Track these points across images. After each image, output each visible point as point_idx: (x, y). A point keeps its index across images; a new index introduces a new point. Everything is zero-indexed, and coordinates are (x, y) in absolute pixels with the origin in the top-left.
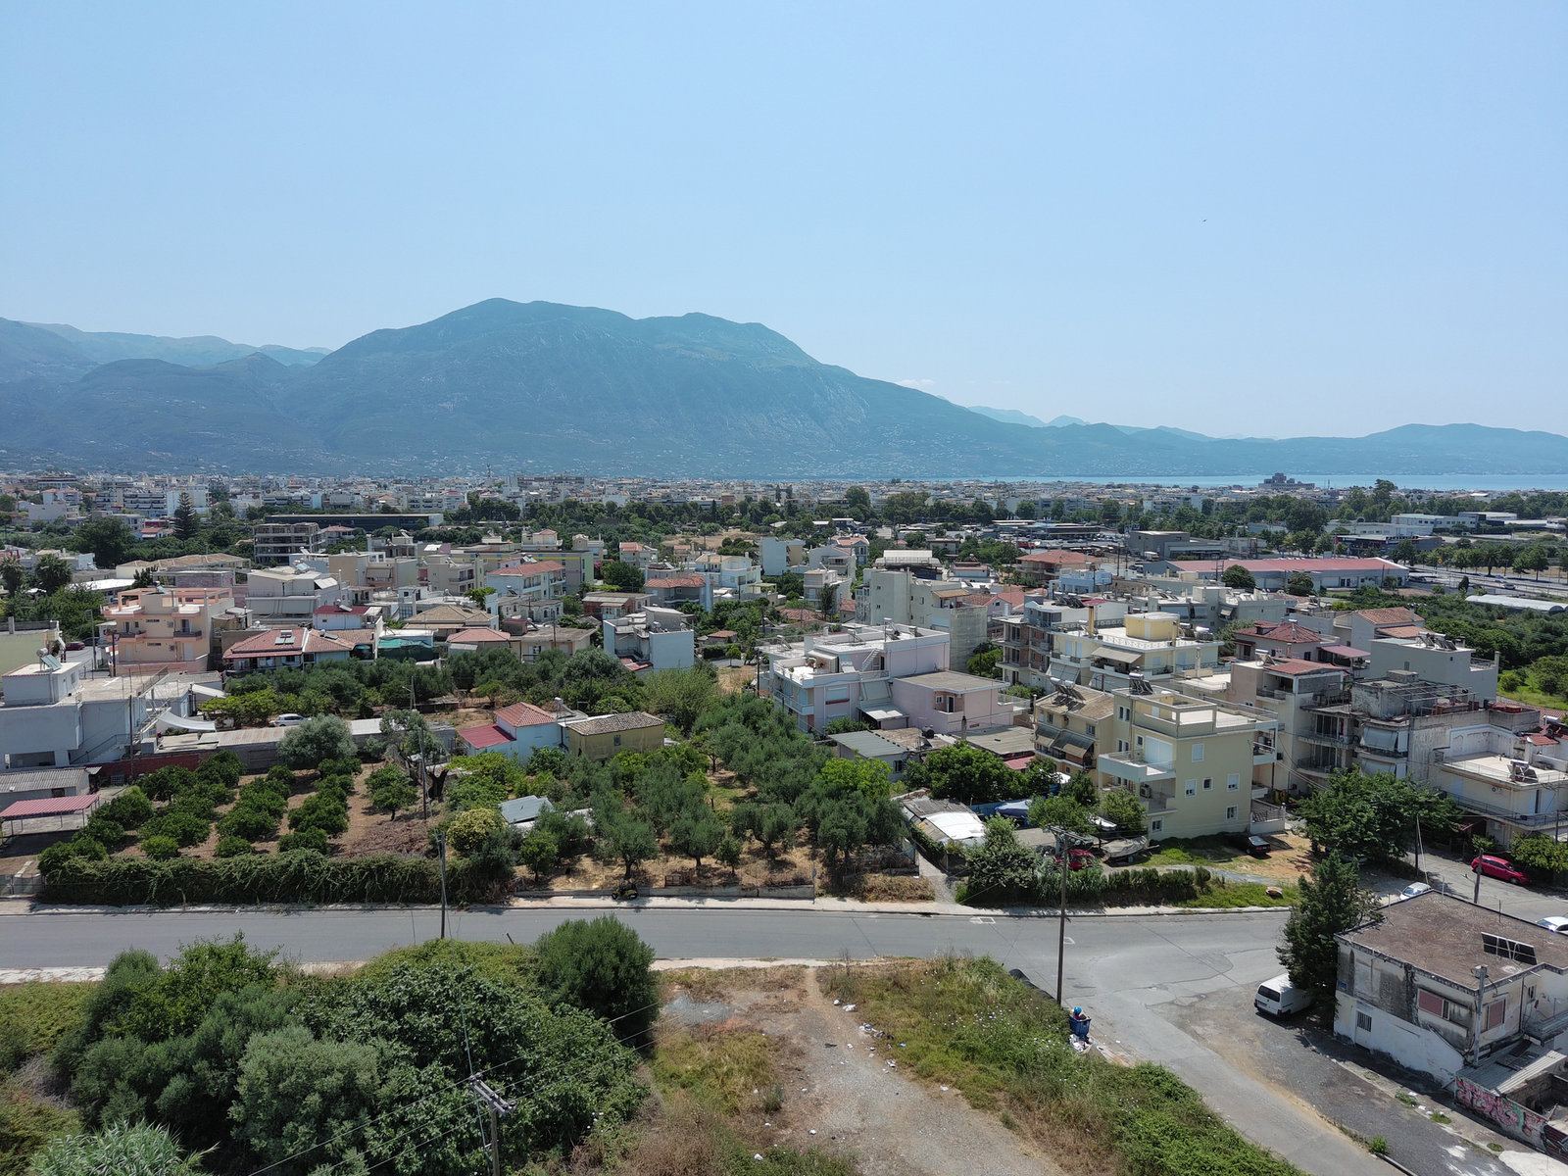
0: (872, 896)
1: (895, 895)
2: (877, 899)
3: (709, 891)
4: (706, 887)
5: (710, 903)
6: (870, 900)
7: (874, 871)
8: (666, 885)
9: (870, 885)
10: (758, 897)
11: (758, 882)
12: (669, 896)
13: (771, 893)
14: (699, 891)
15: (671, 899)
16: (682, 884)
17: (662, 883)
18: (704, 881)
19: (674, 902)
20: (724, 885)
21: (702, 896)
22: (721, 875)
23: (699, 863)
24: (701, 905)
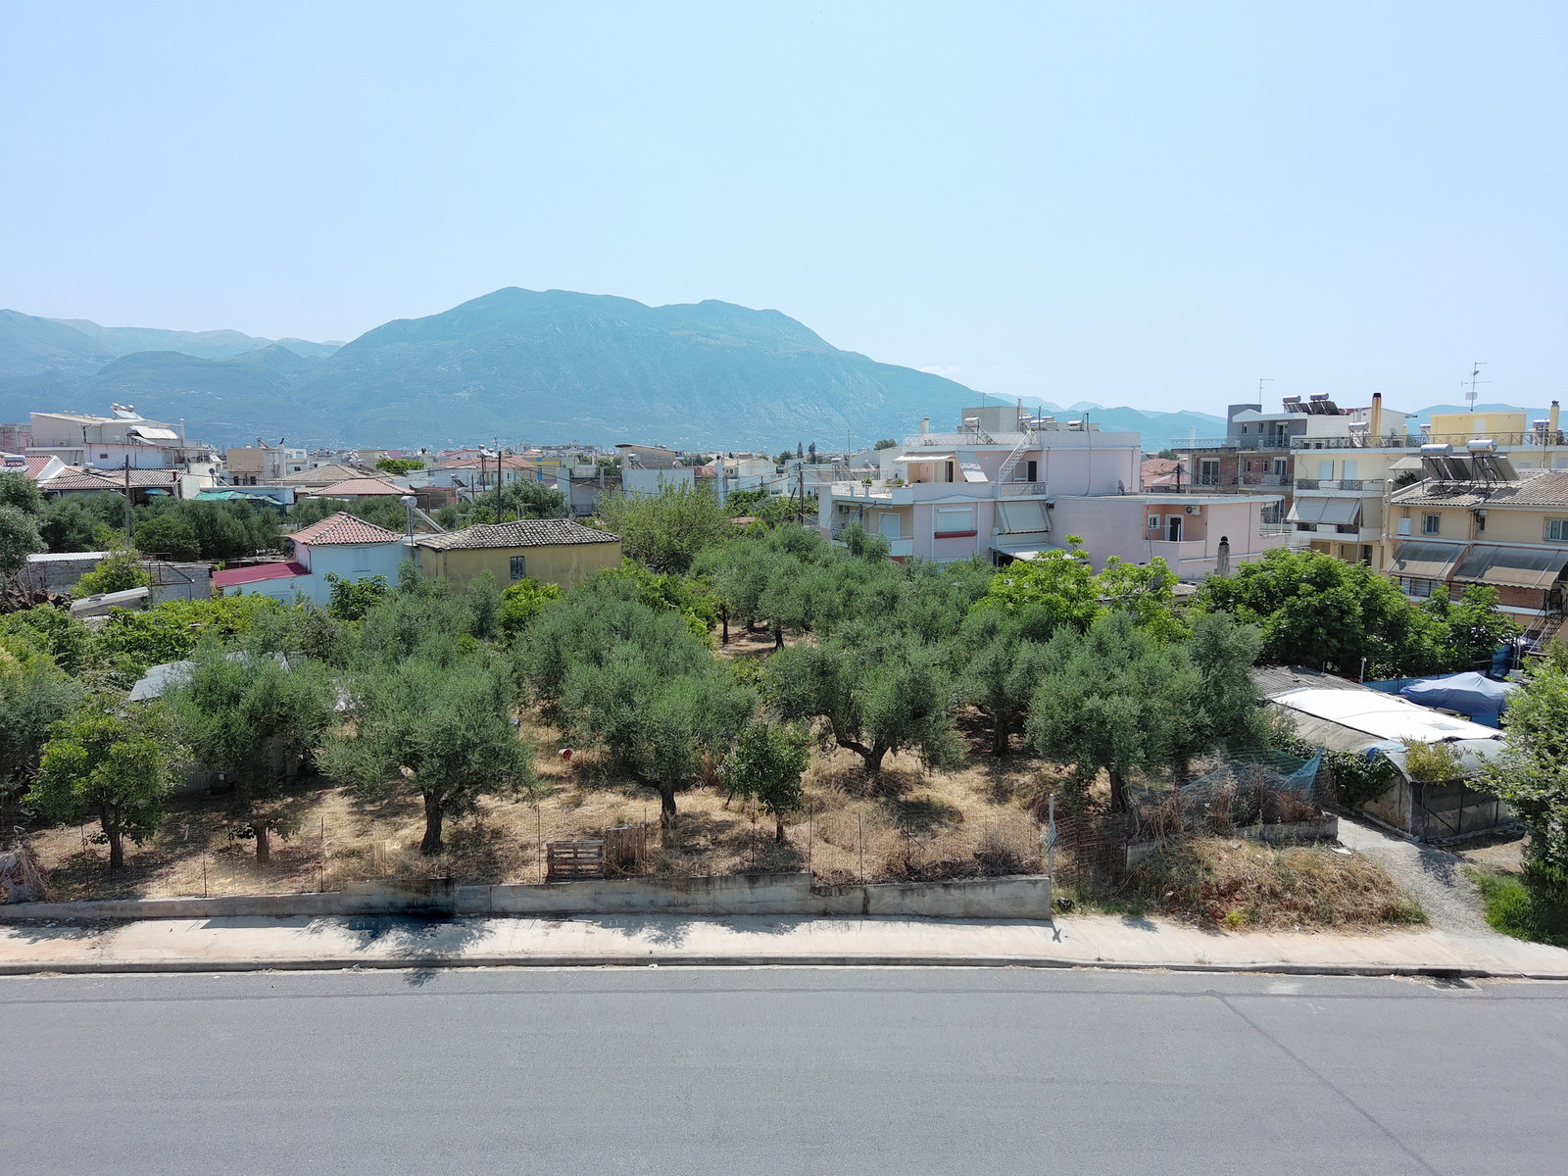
0: (1235, 912)
1: (1307, 909)
2: (1253, 920)
3: (701, 897)
4: (688, 883)
5: (704, 938)
6: (1233, 925)
7: (1219, 829)
8: (553, 877)
9: (1221, 874)
10: (865, 913)
11: (864, 866)
12: (559, 915)
13: (912, 902)
14: (664, 896)
15: (567, 925)
16: (608, 874)
17: (539, 870)
18: (681, 863)
19: (576, 937)
20: (752, 876)
21: (673, 915)
22: (740, 844)
23: (669, 805)
24: (668, 950)
